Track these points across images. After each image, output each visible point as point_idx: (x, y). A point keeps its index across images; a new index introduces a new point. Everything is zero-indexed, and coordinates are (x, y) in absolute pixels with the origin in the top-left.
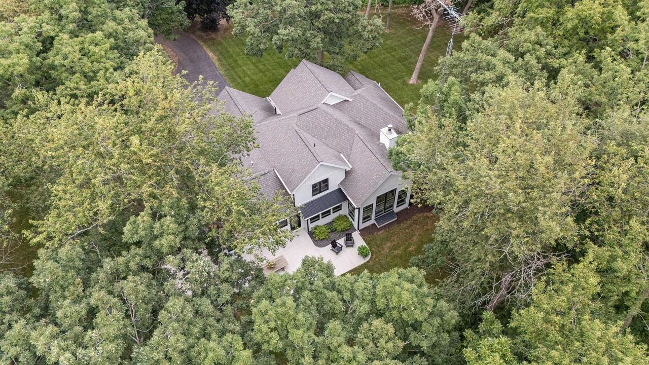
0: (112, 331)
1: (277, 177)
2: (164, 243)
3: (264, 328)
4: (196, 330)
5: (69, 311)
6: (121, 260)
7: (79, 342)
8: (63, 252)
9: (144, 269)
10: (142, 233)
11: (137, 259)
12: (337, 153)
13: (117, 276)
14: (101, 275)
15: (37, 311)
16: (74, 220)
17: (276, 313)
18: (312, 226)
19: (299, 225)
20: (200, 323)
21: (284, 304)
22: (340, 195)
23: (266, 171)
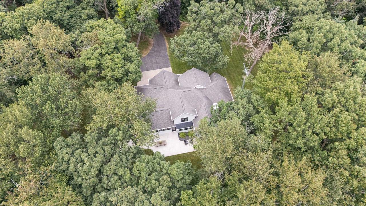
0: (99, 160)
1: (170, 113)
2: (118, 138)
3: (136, 170)
4: (119, 165)
5: (91, 150)
6: (107, 140)
7: (92, 159)
8: (93, 134)
9: (112, 143)
10: (113, 134)
11: (111, 140)
12: (194, 109)
13: (105, 144)
14: (101, 142)
15: (84, 146)
16: (97, 126)
17: (140, 167)
18: (179, 132)
19: (175, 130)
20: (121, 163)
21: (142, 165)
22: (191, 124)
23: (167, 109)
